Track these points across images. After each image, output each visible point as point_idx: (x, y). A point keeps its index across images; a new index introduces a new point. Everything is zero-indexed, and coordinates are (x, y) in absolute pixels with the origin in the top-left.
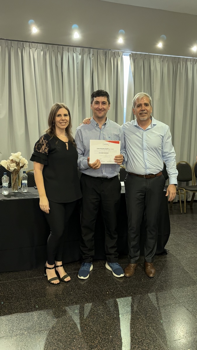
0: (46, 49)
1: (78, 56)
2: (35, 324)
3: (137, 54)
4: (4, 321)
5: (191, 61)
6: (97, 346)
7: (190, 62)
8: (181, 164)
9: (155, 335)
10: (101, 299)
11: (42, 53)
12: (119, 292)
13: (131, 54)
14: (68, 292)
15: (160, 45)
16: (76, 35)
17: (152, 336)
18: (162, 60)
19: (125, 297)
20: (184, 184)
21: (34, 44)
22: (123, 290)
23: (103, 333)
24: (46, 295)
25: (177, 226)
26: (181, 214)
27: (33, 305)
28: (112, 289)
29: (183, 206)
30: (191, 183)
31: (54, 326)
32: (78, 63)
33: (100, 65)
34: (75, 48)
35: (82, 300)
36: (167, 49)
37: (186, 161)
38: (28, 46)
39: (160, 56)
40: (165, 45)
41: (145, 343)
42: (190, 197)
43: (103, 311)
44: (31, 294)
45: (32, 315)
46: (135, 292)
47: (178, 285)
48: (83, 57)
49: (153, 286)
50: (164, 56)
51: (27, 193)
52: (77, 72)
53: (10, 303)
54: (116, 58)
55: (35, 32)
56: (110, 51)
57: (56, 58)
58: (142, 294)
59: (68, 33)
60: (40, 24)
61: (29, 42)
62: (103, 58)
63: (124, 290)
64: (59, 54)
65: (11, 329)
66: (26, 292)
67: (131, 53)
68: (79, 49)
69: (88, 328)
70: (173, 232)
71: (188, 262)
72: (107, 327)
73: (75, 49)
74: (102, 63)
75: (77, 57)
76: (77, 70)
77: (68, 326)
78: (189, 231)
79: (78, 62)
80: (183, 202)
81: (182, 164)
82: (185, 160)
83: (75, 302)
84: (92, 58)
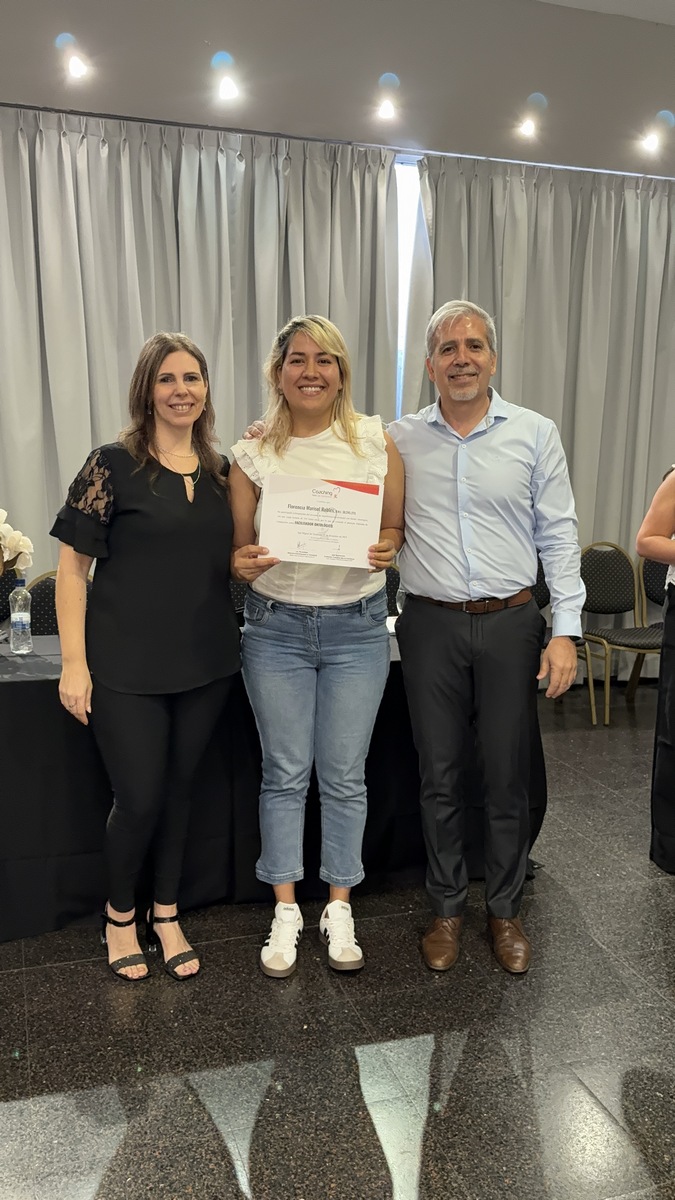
0: (121, 136)
1: (234, 165)
2: (27, 1147)
3: (444, 157)
5: (637, 188)
7: (633, 191)
8: (596, 551)
10: (281, 1052)
11: (104, 151)
13: (426, 161)
14: (163, 1023)
15: (528, 128)
16: (228, 90)
18: (534, 181)
19: (367, 1044)
20: (607, 623)
21: (74, 119)
22: (362, 1016)
23: (273, 1185)
24: (80, 1035)
25: (576, 773)
26: (593, 727)
27: (29, 1071)
28: (323, 1014)
29: (600, 701)
30: (630, 620)
31: (98, 1156)
32: (233, 189)
33: (313, 198)
34: (222, 134)
35: (212, 1056)
36: (552, 145)
37: (614, 541)
38: (55, 126)
39: (527, 166)
40: (545, 129)
42: (626, 666)
43: (283, 1098)
44: (27, 1029)
45: (21, 1112)
46: (406, 1025)
47: (561, 998)
48: (250, 169)
49: (471, 1002)
50: (542, 168)
51: (28, 660)
52: (231, 223)
54: (369, 172)
55: (79, 76)
56: (350, 147)
57: (157, 169)
59: (197, 81)
60: (93, 48)
61: (57, 111)
62: (324, 173)
63: (368, 1016)
64: (167, 156)
66: (12, 1021)
67: (426, 155)
68: (236, 139)
69: (221, 1165)
70: (559, 796)
71: (603, 911)
72: (293, 1164)
73: (225, 137)
74: (321, 187)
75: (230, 167)
76: (231, 212)
77: (149, 1158)
78: (617, 792)
79: (233, 184)
80: (599, 684)
81: (600, 552)
82: (611, 538)
83: (185, 1063)
84: (285, 170)
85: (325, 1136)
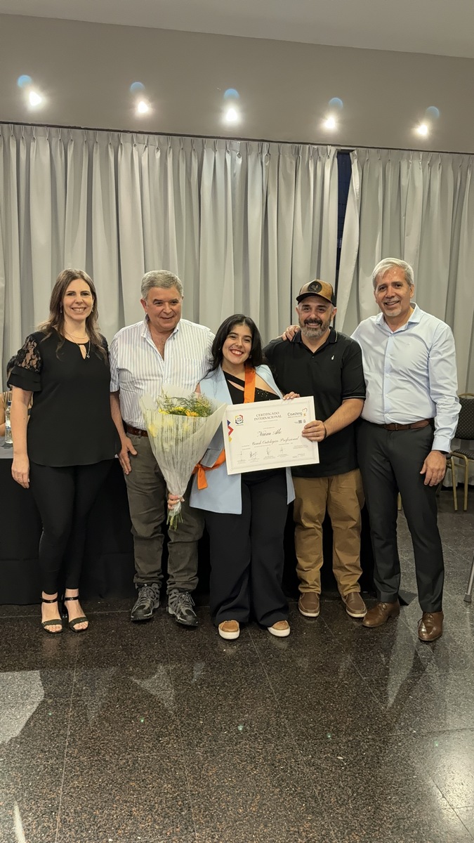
0: (168, 145)
1: (235, 160)
4: (17, 680)
6: (170, 734)
9: (285, 727)
11: (158, 155)
12: (248, 651)
13: (356, 153)
15: (423, 130)
16: (232, 116)
17: (280, 729)
18: (428, 162)
23: (188, 715)
26: (456, 512)
31: (104, 695)
33: (284, 178)
34: (228, 141)
38: (130, 141)
39: (424, 153)
41: (261, 739)
43: (204, 680)
48: (245, 162)
53: (35, 651)
54: (320, 160)
55: (144, 113)
56: (308, 146)
57: (189, 164)
58: (291, 657)
60: (154, 95)
61: (131, 132)
62: (291, 163)
63: (260, 649)
64: (195, 156)
65: (27, 692)
68: (237, 144)
72: (201, 707)
73: (230, 144)
74: (289, 171)
75: (233, 161)
76: (233, 188)
77: (129, 699)
79: (234, 172)
80: (461, 486)
81: (467, 399)
83: (156, 660)
84: (266, 162)
85: (220, 698)
